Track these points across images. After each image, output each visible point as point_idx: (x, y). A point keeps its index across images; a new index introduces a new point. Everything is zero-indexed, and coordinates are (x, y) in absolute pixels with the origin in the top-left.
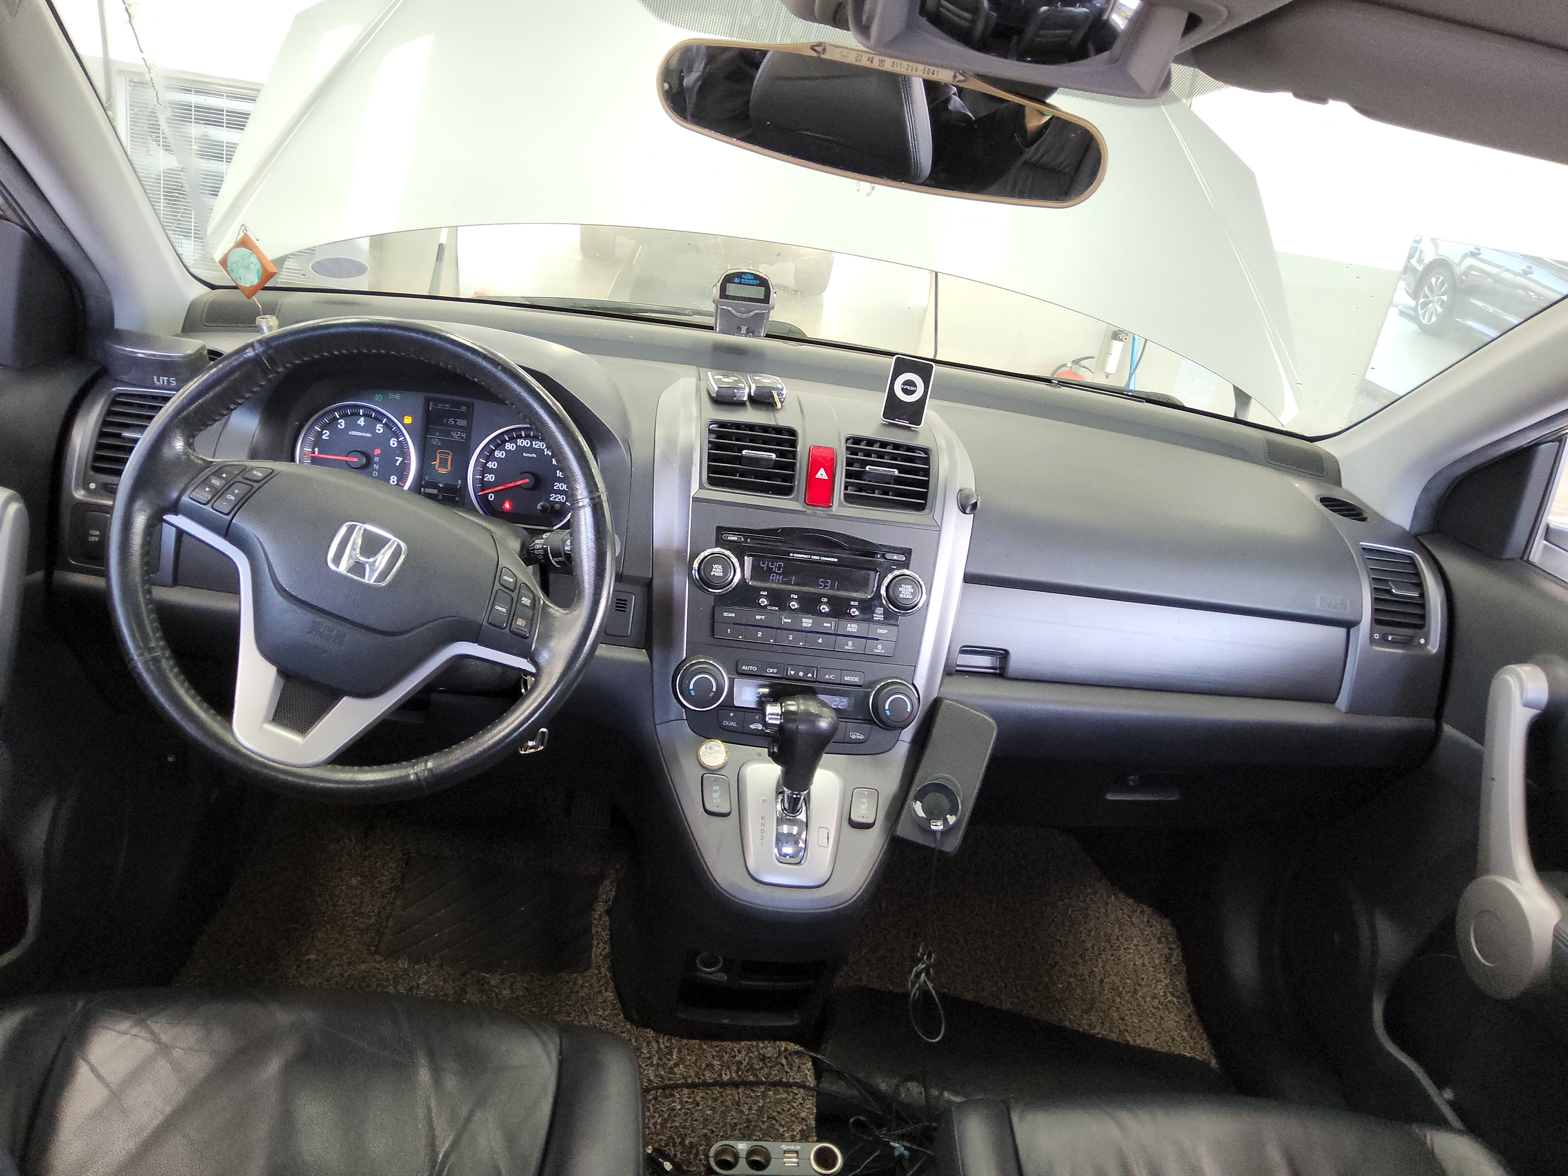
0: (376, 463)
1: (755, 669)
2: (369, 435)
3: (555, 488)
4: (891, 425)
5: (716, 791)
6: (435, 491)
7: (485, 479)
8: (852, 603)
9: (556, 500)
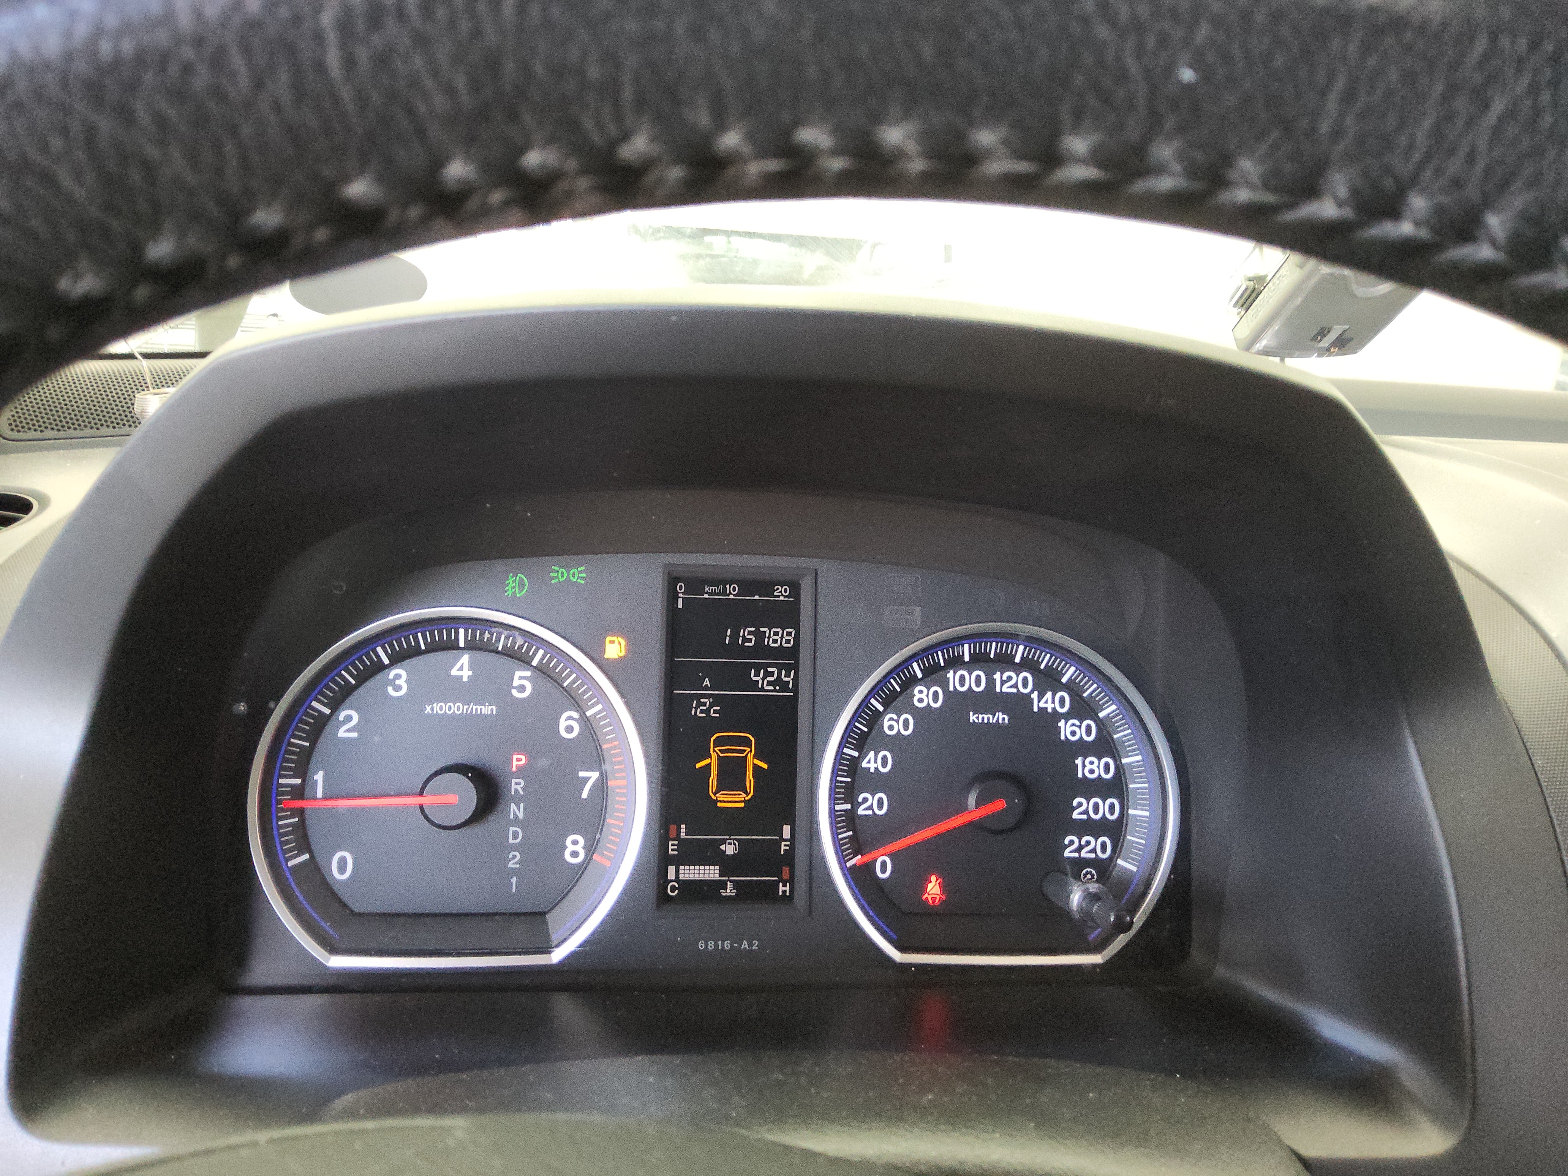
0: (518, 799)
2: (487, 709)
3: (1075, 815)
6: (711, 873)
7: (861, 811)
9: (1084, 854)
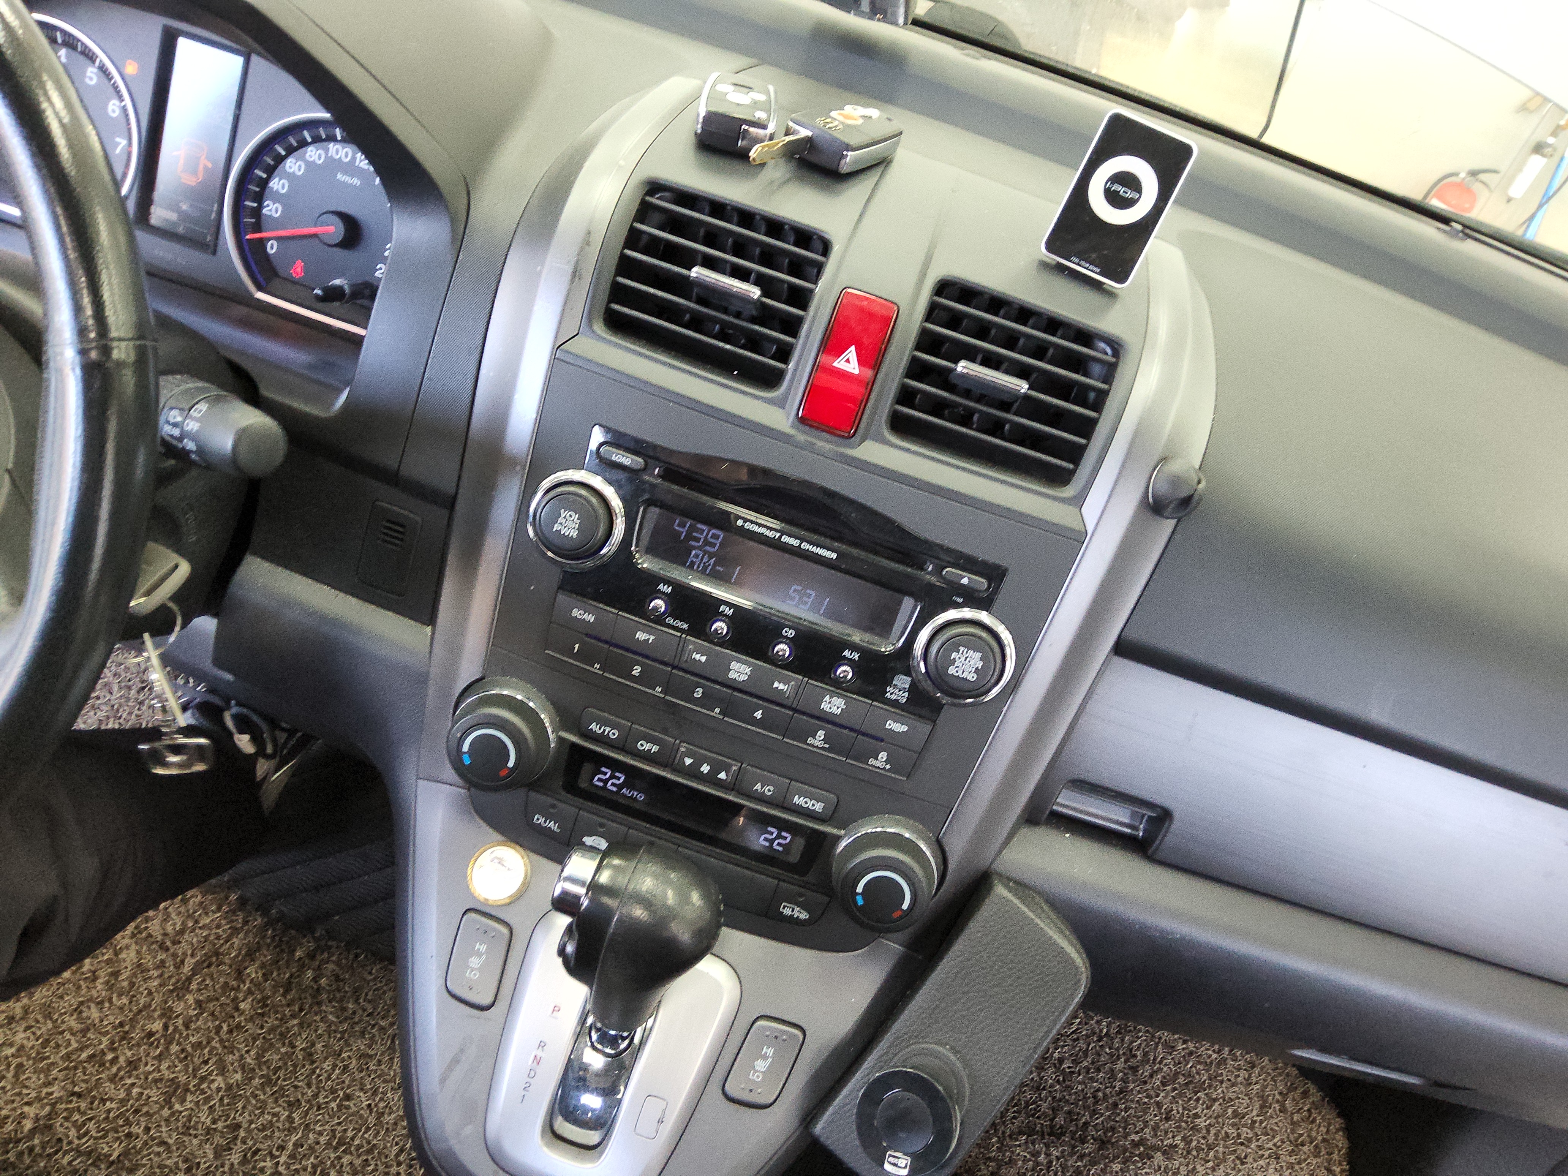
1: (614, 734)
4: (1060, 269)
5: (479, 954)
6: (174, 217)
7: (263, 211)
8: (847, 653)
